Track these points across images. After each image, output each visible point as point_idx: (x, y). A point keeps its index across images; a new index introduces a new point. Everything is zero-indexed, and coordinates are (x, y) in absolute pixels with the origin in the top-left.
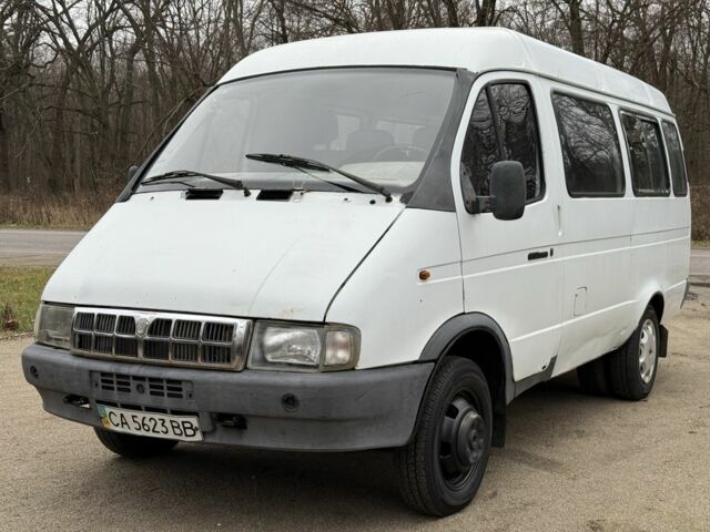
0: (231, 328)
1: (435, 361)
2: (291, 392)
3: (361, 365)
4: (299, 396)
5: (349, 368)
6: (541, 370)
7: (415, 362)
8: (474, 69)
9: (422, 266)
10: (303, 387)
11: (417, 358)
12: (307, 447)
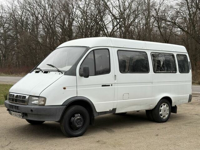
0: (25, 97)
1: (66, 105)
2: (32, 109)
3: (46, 105)
4: (33, 109)
5: (44, 105)
6: (109, 111)
7: (61, 105)
8: (90, 47)
9: (64, 86)
10: (34, 108)
11: (61, 104)
12: (36, 120)
